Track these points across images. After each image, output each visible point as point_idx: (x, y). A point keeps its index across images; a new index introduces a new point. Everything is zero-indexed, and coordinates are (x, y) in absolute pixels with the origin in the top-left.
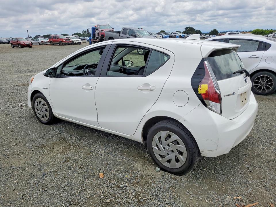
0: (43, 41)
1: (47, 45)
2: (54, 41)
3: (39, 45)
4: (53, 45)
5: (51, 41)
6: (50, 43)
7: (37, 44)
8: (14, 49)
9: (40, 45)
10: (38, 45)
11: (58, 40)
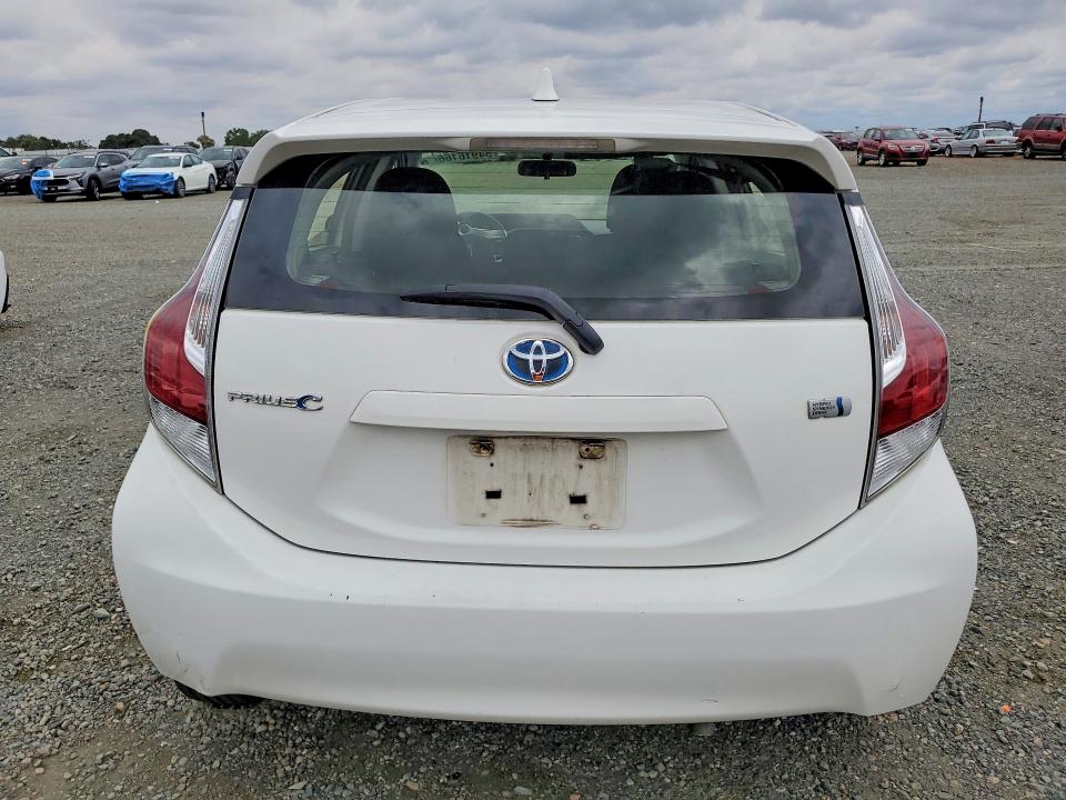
0: (992, 142)
1: (1005, 159)
2: (1038, 139)
3: (976, 156)
4: (1032, 157)
5: (1028, 141)
6: (1020, 151)
7: (967, 153)
8: (862, 168)
9: (980, 155)
10: (969, 156)
11: (1060, 134)
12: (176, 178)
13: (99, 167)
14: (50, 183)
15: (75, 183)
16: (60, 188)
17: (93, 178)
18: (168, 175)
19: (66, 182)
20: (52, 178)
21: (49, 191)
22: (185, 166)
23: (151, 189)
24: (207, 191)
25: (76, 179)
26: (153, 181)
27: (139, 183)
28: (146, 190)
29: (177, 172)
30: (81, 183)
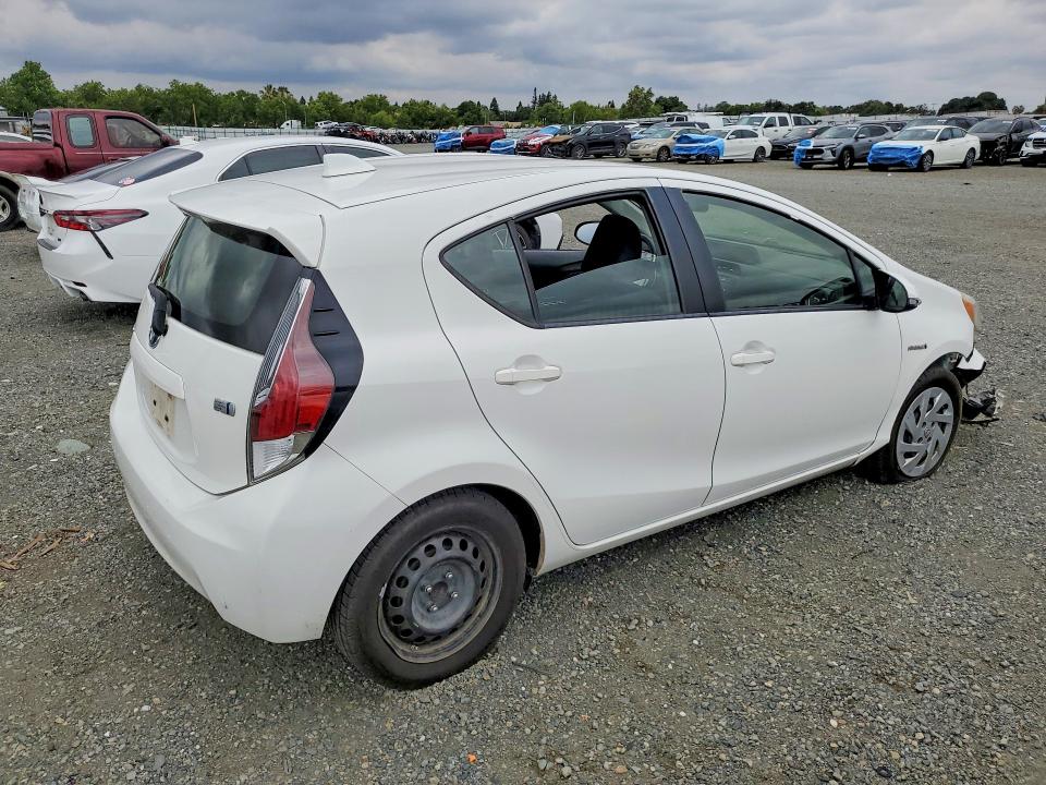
12: (924, 151)
13: (857, 138)
14: (809, 152)
15: (829, 152)
16: (815, 157)
17: (849, 148)
18: (916, 148)
19: (821, 152)
20: (811, 147)
21: (806, 159)
22: (941, 139)
23: (896, 161)
24: (963, 166)
25: (831, 149)
26: (899, 154)
27: (886, 156)
28: (892, 162)
29: (925, 146)
30: (834, 153)
